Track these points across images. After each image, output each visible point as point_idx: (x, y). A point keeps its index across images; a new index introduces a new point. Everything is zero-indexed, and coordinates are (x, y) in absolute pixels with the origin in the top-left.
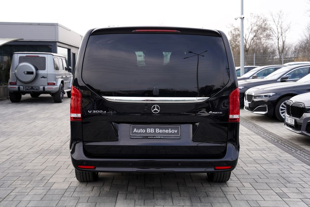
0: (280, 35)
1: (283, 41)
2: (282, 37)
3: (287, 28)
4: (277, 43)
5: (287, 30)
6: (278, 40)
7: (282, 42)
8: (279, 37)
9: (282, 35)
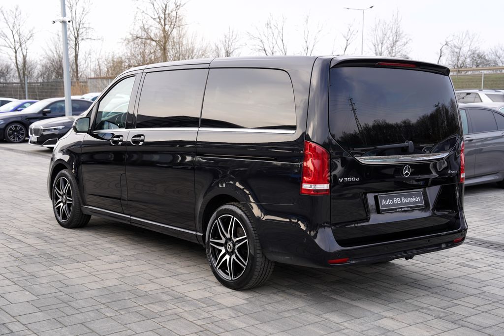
0: (18, 46)
1: (24, 56)
2: (22, 49)
3: (29, 35)
4: (15, 58)
5: (28, 39)
6: (16, 53)
7: (22, 56)
8: (16, 49)
9: (21, 46)
